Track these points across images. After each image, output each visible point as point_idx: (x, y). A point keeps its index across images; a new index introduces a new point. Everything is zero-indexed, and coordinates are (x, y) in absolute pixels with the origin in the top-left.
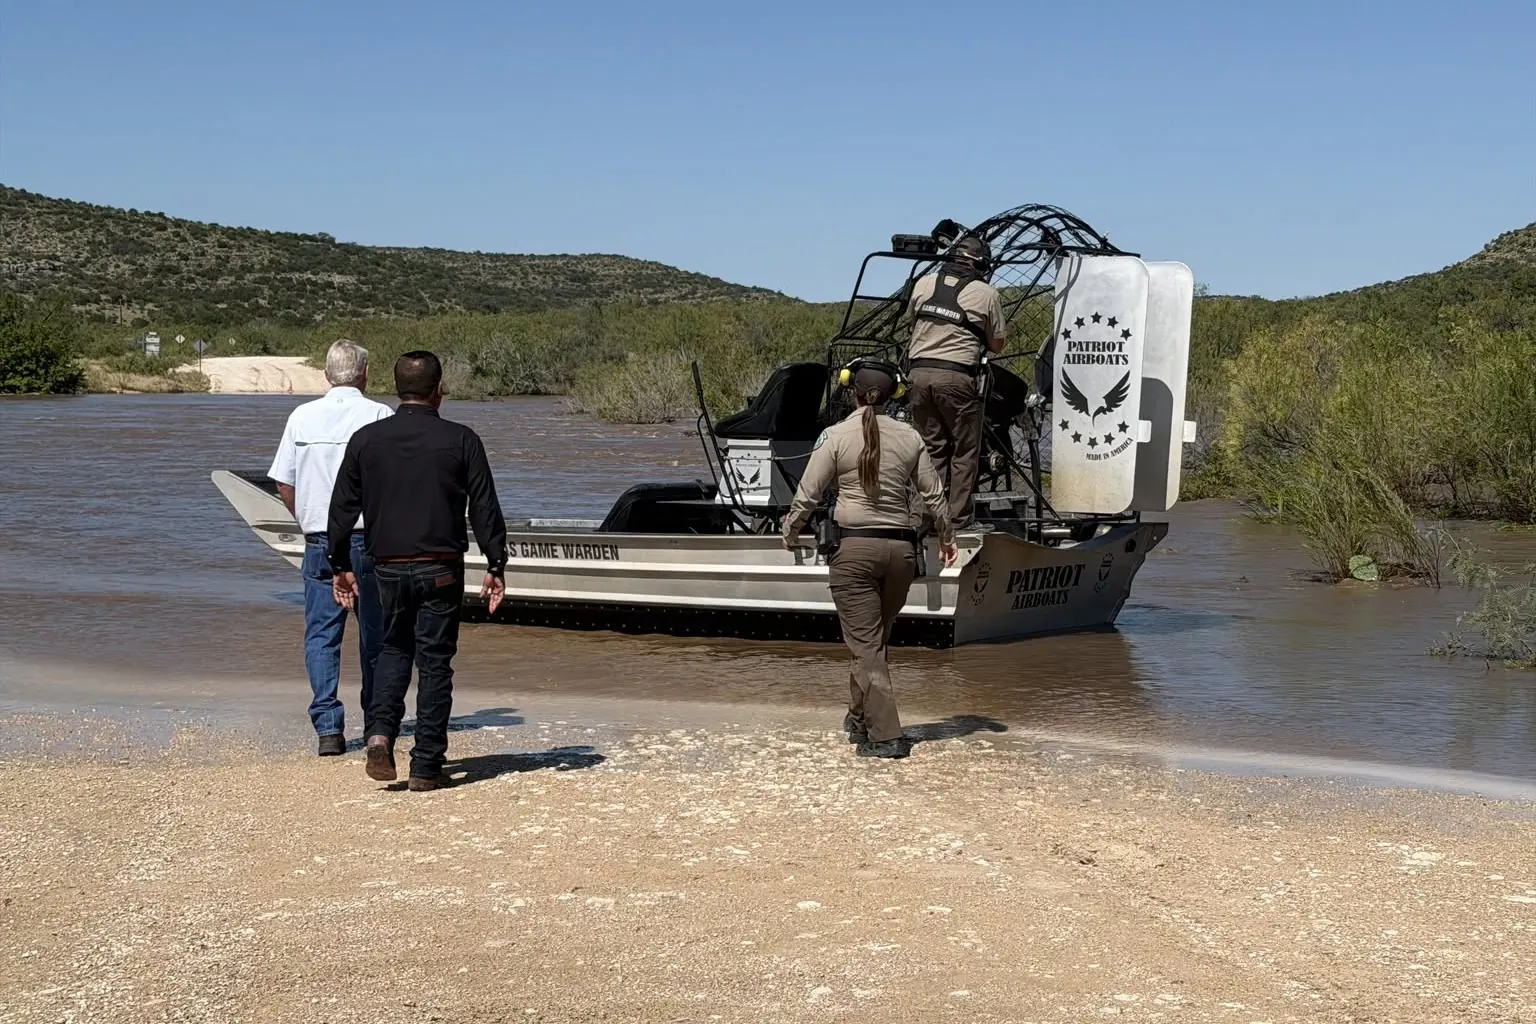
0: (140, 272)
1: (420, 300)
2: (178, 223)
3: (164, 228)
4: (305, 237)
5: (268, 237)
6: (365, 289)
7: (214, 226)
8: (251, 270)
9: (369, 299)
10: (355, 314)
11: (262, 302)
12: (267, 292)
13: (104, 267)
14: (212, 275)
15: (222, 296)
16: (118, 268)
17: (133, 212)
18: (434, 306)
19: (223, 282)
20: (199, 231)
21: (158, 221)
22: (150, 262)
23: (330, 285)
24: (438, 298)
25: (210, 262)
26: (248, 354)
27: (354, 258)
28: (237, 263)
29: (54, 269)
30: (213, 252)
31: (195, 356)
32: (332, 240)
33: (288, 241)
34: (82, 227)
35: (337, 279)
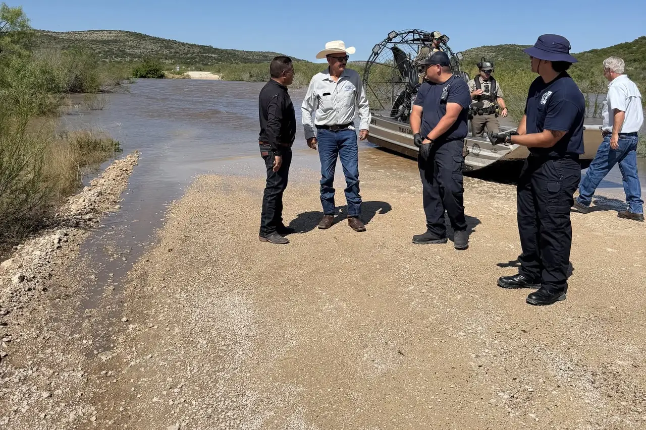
0: (171, 53)
1: (231, 60)
2: (179, 43)
3: (176, 44)
4: (206, 46)
5: (198, 46)
6: (219, 58)
7: (187, 43)
8: (195, 53)
9: (220, 60)
10: (217, 63)
11: (197, 60)
12: (198, 58)
13: (163, 51)
14: (186, 54)
15: (188, 59)
16: (166, 52)
17: (169, 40)
18: (234, 62)
19: (189, 55)
20: (183, 44)
21: (175, 42)
22: (173, 51)
23: (212, 57)
24: (235, 60)
25: (186, 51)
26: (197, 71)
27: (217, 51)
28: (192, 51)
29: (152, 52)
30: (187, 49)
31: (186, 71)
32: (212, 47)
33: (202, 47)
34: (158, 43)
35: (213, 55)
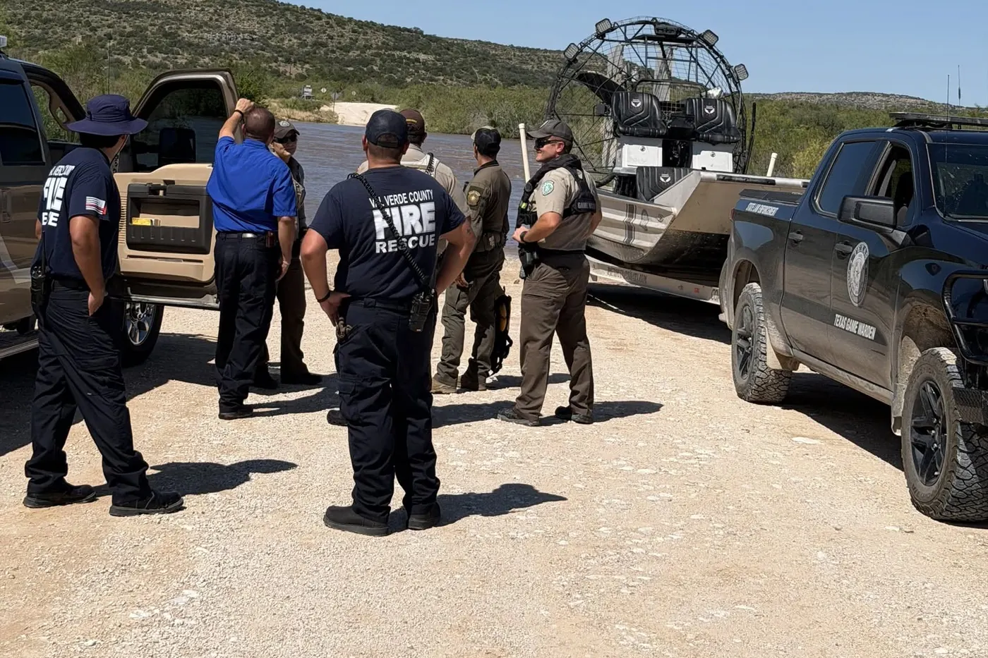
0: (304, 44)
1: (472, 73)
2: (329, 16)
3: (320, 19)
4: (405, 30)
5: (383, 28)
6: (439, 64)
7: (350, 20)
8: (370, 47)
9: (441, 71)
10: (432, 80)
11: (375, 68)
12: (379, 62)
13: (282, 40)
14: (346, 49)
15: (351, 62)
16: (290, 41)
17: (303, 8)
18: (480, 77)
19: (353, 54)
20: (341, 22)
21: (317, 14)
22: (310, 39)
23: (417, 60)
24: (484, 73)
25: (346, 41)
26: (363, 101)
27: (434, 45)
28: (361, 43)
29: (253, 40)
30: (348, 35)
31: (330, 100)
32: (421, 33)
33: (395, 31)
34: (272, 15)
35: (422, 57)
